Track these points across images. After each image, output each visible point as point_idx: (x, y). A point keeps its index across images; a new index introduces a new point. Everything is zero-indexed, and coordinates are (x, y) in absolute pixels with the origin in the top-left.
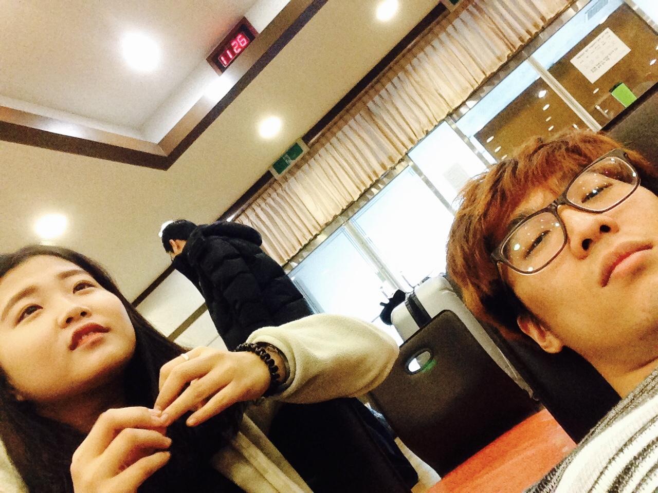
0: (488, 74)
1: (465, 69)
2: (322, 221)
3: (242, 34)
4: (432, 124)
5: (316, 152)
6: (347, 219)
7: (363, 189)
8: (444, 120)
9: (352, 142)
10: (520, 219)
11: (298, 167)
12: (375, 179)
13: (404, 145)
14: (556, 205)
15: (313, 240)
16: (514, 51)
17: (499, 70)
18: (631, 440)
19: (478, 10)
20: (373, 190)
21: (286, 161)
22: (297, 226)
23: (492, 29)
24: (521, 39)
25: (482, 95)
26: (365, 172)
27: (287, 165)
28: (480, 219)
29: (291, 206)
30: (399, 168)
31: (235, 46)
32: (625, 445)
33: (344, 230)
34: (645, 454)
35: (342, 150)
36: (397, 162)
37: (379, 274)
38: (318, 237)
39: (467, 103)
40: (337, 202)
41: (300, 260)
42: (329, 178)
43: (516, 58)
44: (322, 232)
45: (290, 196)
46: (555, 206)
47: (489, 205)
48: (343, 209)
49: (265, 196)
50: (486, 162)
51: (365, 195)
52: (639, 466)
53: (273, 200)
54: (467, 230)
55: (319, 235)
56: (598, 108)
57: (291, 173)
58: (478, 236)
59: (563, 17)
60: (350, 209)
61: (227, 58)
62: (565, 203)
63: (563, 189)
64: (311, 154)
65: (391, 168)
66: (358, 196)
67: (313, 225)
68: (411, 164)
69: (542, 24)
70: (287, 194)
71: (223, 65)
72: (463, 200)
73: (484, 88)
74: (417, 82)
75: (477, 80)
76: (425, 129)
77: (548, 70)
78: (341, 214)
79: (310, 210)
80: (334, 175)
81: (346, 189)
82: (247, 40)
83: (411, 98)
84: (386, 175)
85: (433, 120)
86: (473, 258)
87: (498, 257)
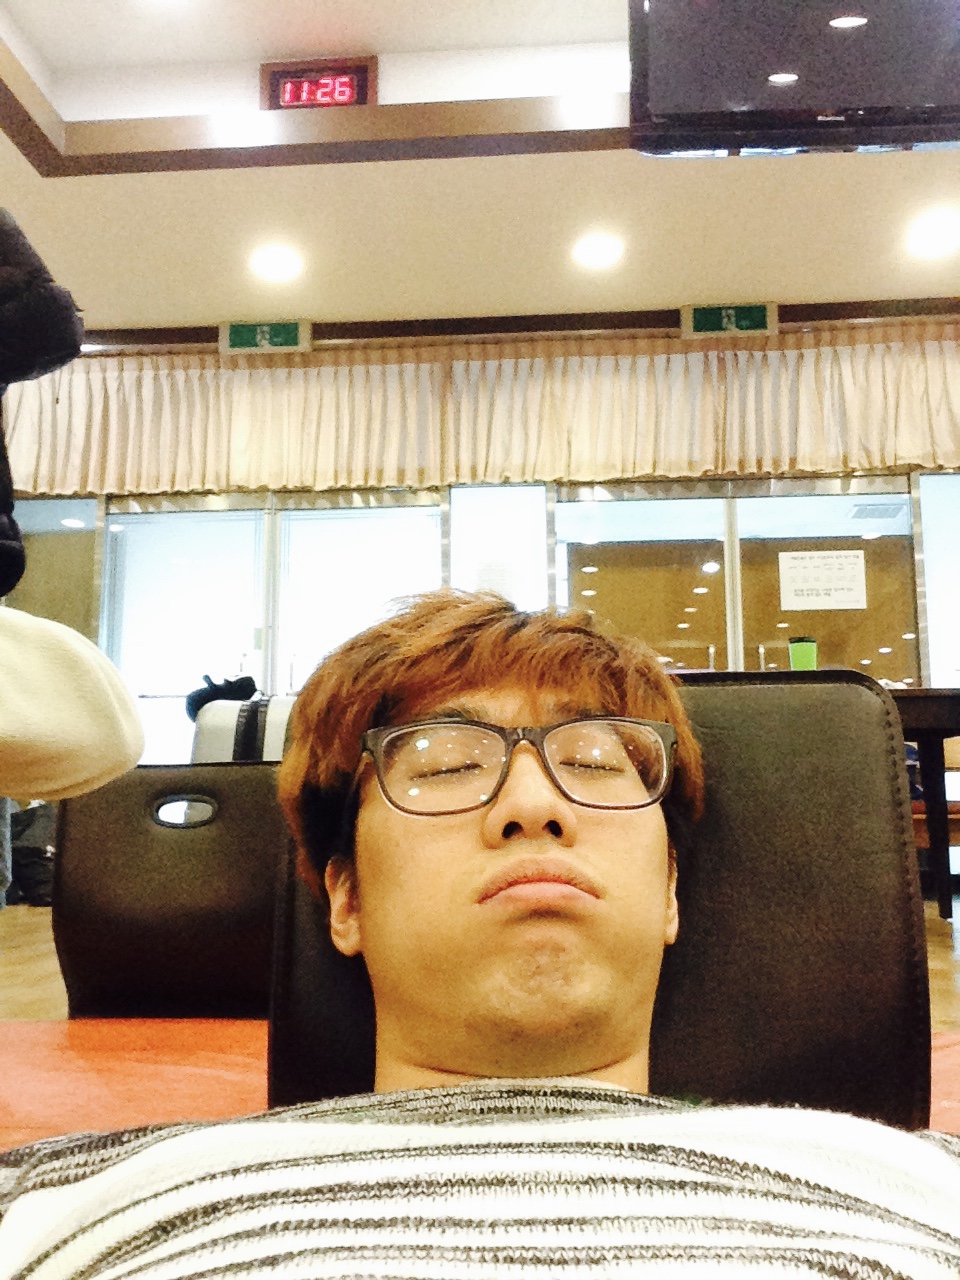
0: (659, 472)
1: (634, 437)
2: (238, 478)
3: (351, 81)
4: (523, 474)
5: (319, 364)
6: (279, 506)
7: (342, 482)
8: (545, 483)
11: (270, 361)
12: (372, 482)
13: (457, 468)
14: (522, 736)
15: (197, 493)
16: (720, 472)
17: (678, 480)
18: (262, 1167)
19: (720, 369)
20: (357, 498)
21: (259, 337)
22: (190, 450)
23: (716, 414)
24: (742, 464)
25: (626, 495)
26: (367, 459)
27: (254, 344)
28: (403, 662)
29: (208, 414)
30: (425, 498)
31: (326, 85)
32: (248, 1169)
33: (260, 519)
34: (257, 1203)
36: (428, 485)
37: (258, 631)
38: (211, 497)
39: (597, 488)
40: (285, 467)
41: (151, 509)
42: (304, 419)
43: (714, 484)
44: (223, 495)
45: (217, 395)
46: (518, 735)
47: (435, 651)
48: (285, 487)
49: (178, 360)
50: (552, 598)
51: (337, 494)
52: (233, 1216)
53: (187, 380)
54: (370, 663)
55: (214, 493)
56: (762, 650)
57: (251, 361)
58: (377, 686)
59: (820, 484)
60: (296, 496)
61: (296, 96)
62: (537, 745)
64: (306, 361)
65: (410, 487)
66: (325, 488)
67: (217, 473)
68: (444, 507)
69: (785, 468)
70: (218, 386)
71: (281, 100)
72: (408, 611)
73: (637, 488)
74: (552, 394)
75: (637, 469)
76: (507, 474)
77: (741, 540)
78: (275, 492)
79: (232, 444)
80: (315, 423)
81: (316, 461)
82: (351, 96)
83: (525, 410)
84: (394, 492)
85: (529, 471)
86: (344, 711)
87: (375, 745)
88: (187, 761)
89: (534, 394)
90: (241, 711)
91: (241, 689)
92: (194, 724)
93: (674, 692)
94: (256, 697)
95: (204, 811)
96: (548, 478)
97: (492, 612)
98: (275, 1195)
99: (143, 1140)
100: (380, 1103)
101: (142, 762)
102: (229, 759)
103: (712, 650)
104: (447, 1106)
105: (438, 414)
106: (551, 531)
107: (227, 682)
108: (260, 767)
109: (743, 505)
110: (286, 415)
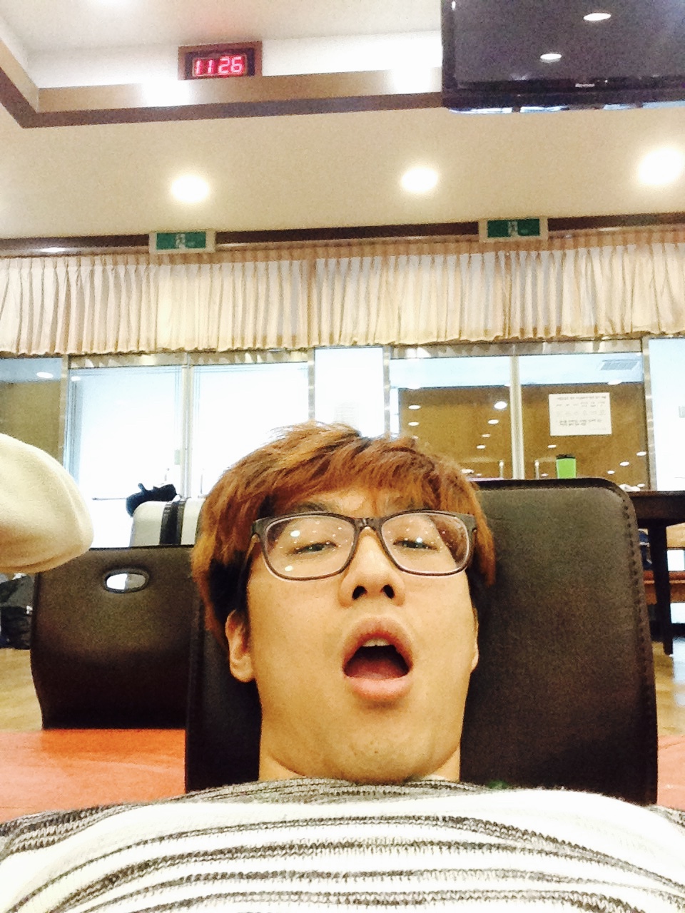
0: (463, 338)
1: (446, 312)
2: (163, 342)
3: (244, 60)
4: (367, 339)
5: (220, 261)
6: (193, 363)
7: (238, 345)
8: (382, 346)
9: (268, 285)
10: (320, 509)
11: (185, 259)
12: (259, 345)
13: (320, 335)
14: (366, 524)
15: (134, 354)
16: (506, 338)
17: (477, 343)
18: (180, 835)
19: (506, 264)
20: (248, 356)
21: (178, 241)
22: (129, 322)
23: (504, 296)
24: (522, 331)
25: (441, 354)
26: (255, 327)
27: (174, 247)
28: (280, 471)
29: (141, 297)
30: (296, 356)
31: (225, 62)
32: (171, 836)
33: (179, 372)
34: (177, 861)
35: (250, 285)
36: (298, 347)
37: (178, 452)
38: (143, 356)
39: (419, 349)
40: (197, 334)
41: (101, 365)
42: (209, 302)
43: (503, 346)
44: (153, 355)
45: (148, 286)
46: (363, 523)
47: (302, 464)
48: (196, 348)
49: (120, 258)
50: (388, 427)
51: (234, 354)
52: (160, 870)
53: (127, 272)
54: (257, 474)
55: (146, 354)
56: (537, 464)
57: (172, 259)
58: (262, 489)
59: (578, 346)
60: (205, 355)
61: (204, 70)
62: (377, 529)
63: (388, 513)
64: (212, 259)
65: (286, 349)
66: (225, 349)
67: (148, 338)
68: (310, 363)
69: (553, 334)
70: (149, 278)
71: (193, 72)
72: (284, 437)
73: (448, 349)
74: (387, 283)
75: (448, 336)
76: (355, 339)
77: (523, 386)
78: (191, 353)
79: (158, 317)
80: (218, 303)
81: (219, 330)
82: (243, 71)
83: (368, 293)
84: (275, 352)
85: (371, 337)
86: (239, 509)
87: (261, 530)
88: (127, 545)
89: (375, 282)
90: (166, 509)
91: (166, 493)
92: (132, 519)
93: (475, 494)
94: (176, 499)
95: (139, 580)
96: (384, 342)
97: (343, 437)
98: (190, 855)
99: (95, 816)
100: (265, 788)
101: (93, 546)
102: (157, 543)
103: (502, 464)
104: (313, 791)
105: (306, 297)
106: (387, 379)
107: (155, 488)
108: (179, 549)
109: (523, 360)
110: (197, 298)
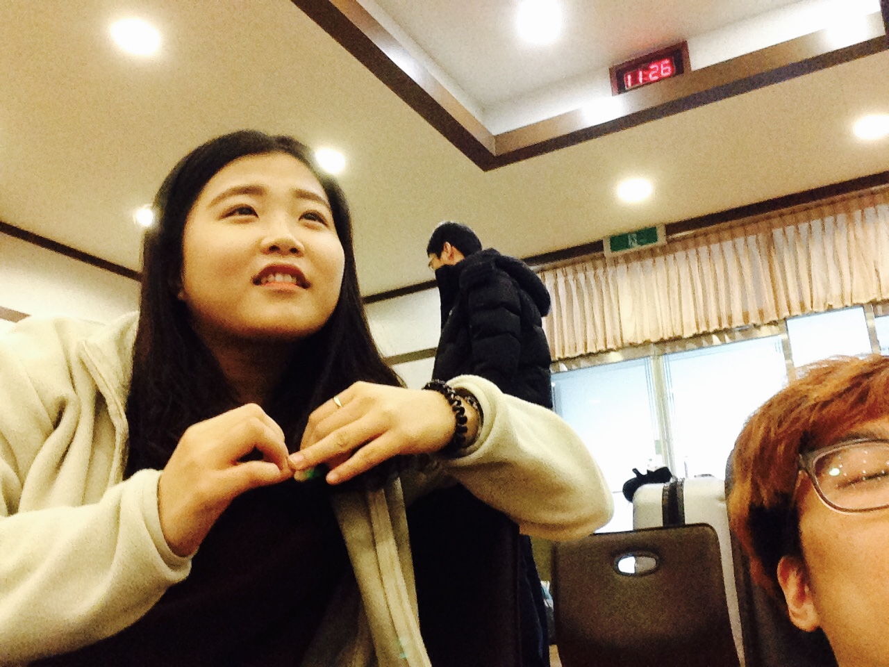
2: (629, 337)
3: (671, 61)
4: (843, 302)
5: (674, 251)
6: (661, 353)
7: (703, 329)
8: (862, 305)
9: (725, 264)
11: (639, 256)
12: (725, 325)
13: (789, 305)
15: (603, 352)
20: (715, 338)
21: (630, 242)
22: (594, 325)
26: (718, 308)
27: (628, 247)
28: (815, 405)
29: (603, 300)
30: (765, 330)
31: (654, 69)
33: (648, 363)
35: (706, 268)
36: (767, 321)
37: (657, 442)
38: (612, 353)
40: (661, 325)
41: (574, 367)
42: (668, 291)
44: (621, 351)
45: (608, 290)
47: (839, 395)
48: (662, 339)
49: (578, 267)
51: (700, 338)
53: (587, 279)
55: (614, 351)
57: (627, 259)
60: (672, 343)
61: (635, 80)
64: (664, 251)
65: (755, 324)
66: (691, 335)
67: (614, 337)
68: (783, 336)
70: (607, 280)
71: (625, 86)
74: (856, 239)
76: (830, 303)
78: (656, 343)
79: (621, 316)
80: (677, 293)
81: (681, 318)
82: (672, 71)
83: (835, 251)
84: (743, 330)
85: (847, 297)
86: (775, 448)
87: (807, 464)
88: (632, 529)
89: (841, 241)
90: (664, 490)
91: (661, 475)
92: (631, 504)
94: (672, 481)
95: (649, 563)
96: (864, 301)
102: (661, 524)
105: (767, 270)
106: (874, 340)
107: (648, 471)
108: (684, 528)
110: (656, 290)
